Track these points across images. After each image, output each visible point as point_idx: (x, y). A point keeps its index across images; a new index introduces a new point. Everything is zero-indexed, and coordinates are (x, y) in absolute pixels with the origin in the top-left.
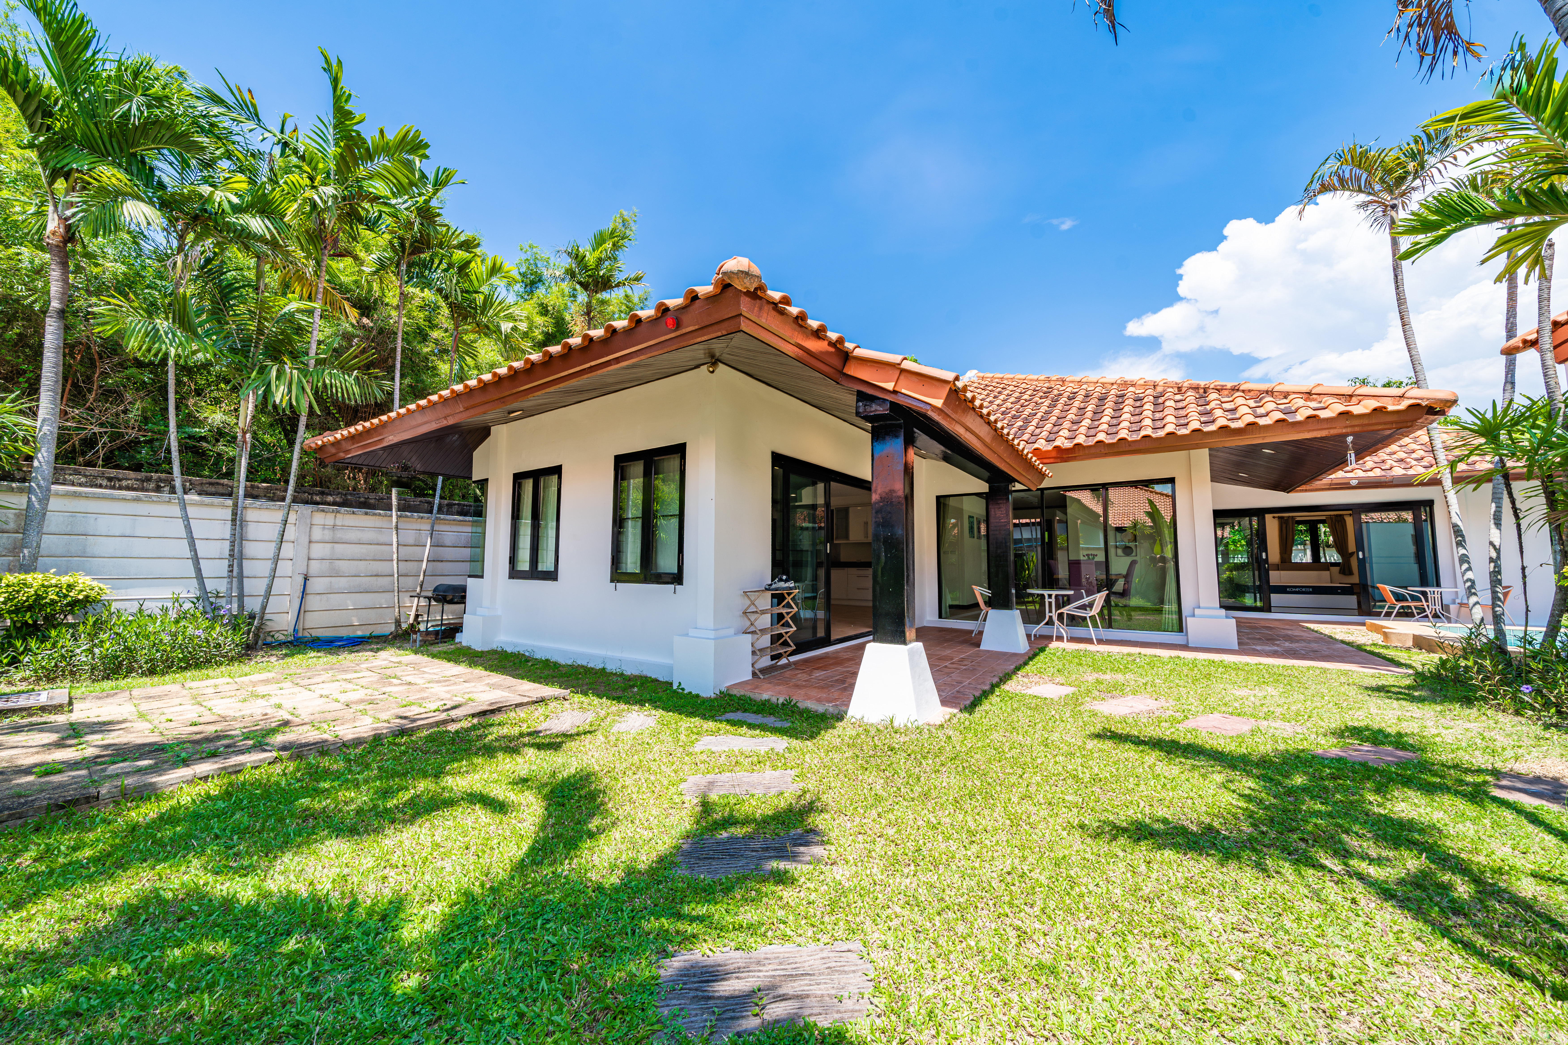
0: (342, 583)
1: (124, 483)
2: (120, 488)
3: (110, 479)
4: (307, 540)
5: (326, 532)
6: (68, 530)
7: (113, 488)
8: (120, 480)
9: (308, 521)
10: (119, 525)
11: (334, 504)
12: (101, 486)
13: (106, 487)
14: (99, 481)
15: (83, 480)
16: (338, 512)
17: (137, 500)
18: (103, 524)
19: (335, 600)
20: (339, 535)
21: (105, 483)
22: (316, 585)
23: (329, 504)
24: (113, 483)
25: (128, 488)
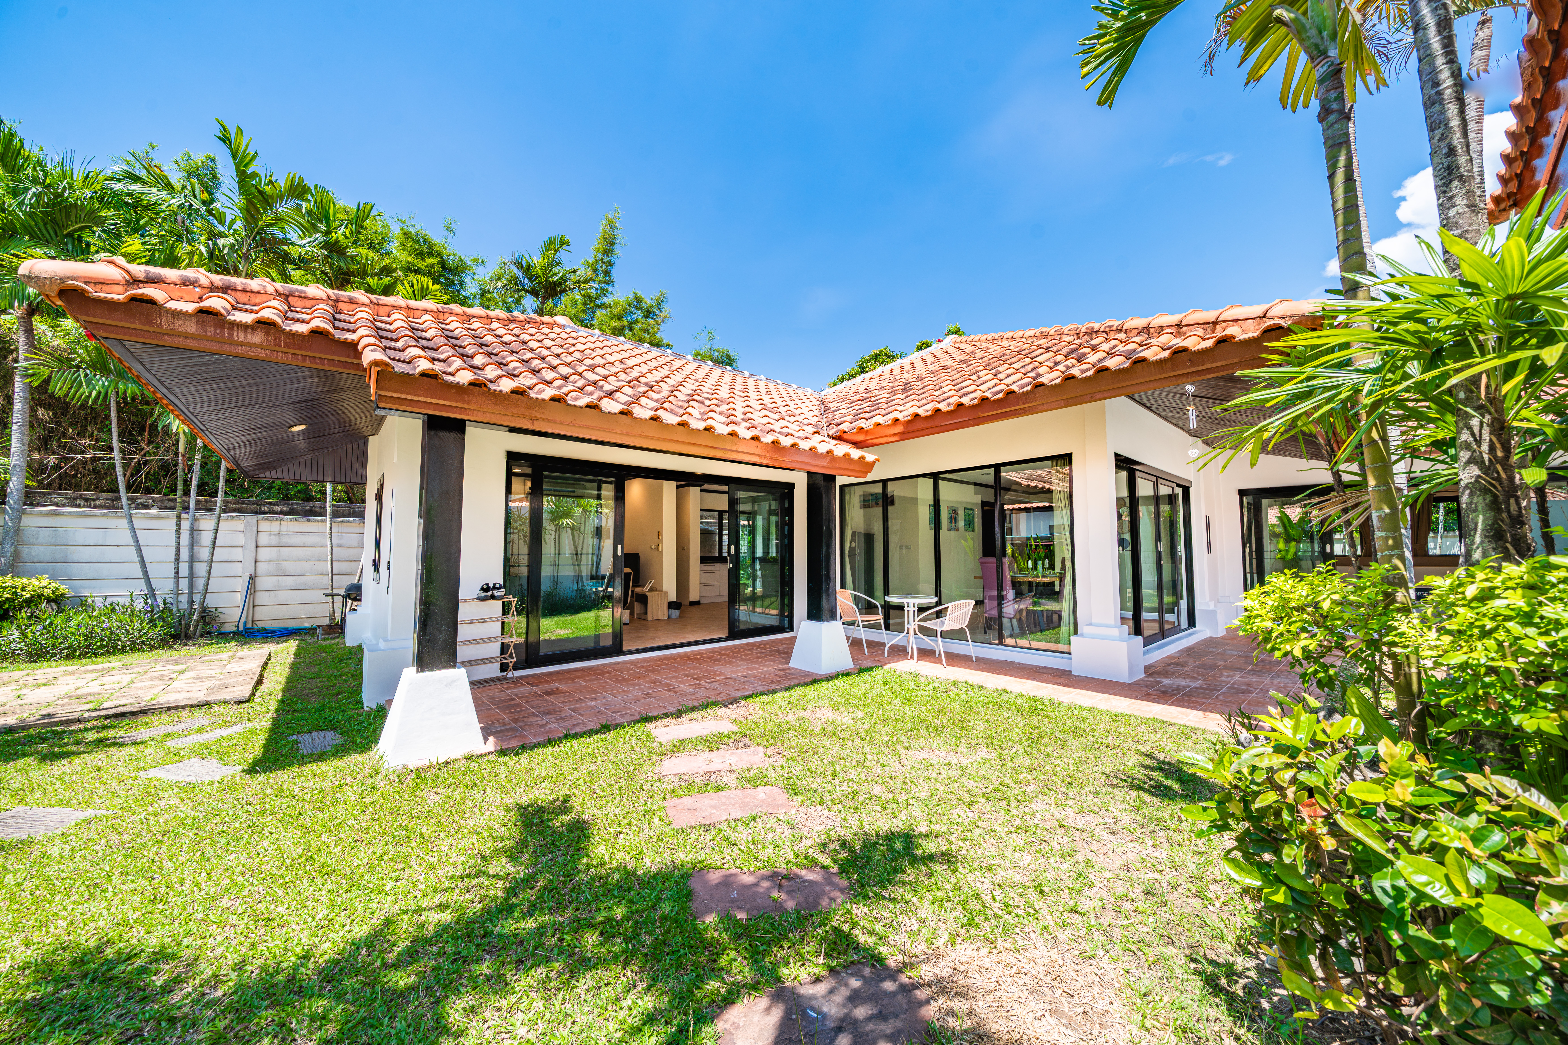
0: (289, 581)
1: (98, 503)
2: (95, 507)
3: (86, 500)
4: (254, 545)
5: (272, 537)
6: (53, 542)
7: (89, 507)
8: (94, 500)
9: (254, 529)
10: (93, 536)
11: (281, 513)
12: (79, 506)
13: (84, 507)
14: (78, 502)
15: (65, 501)
16: (281, 520)
17: (105, 516)
18: (80, 536)
19: (283, 596)
20: (285, 539)
21: (82, 503)
22: (262, 583)
23: (276, 513)
24: (89, 503)
25: (101, 507)
